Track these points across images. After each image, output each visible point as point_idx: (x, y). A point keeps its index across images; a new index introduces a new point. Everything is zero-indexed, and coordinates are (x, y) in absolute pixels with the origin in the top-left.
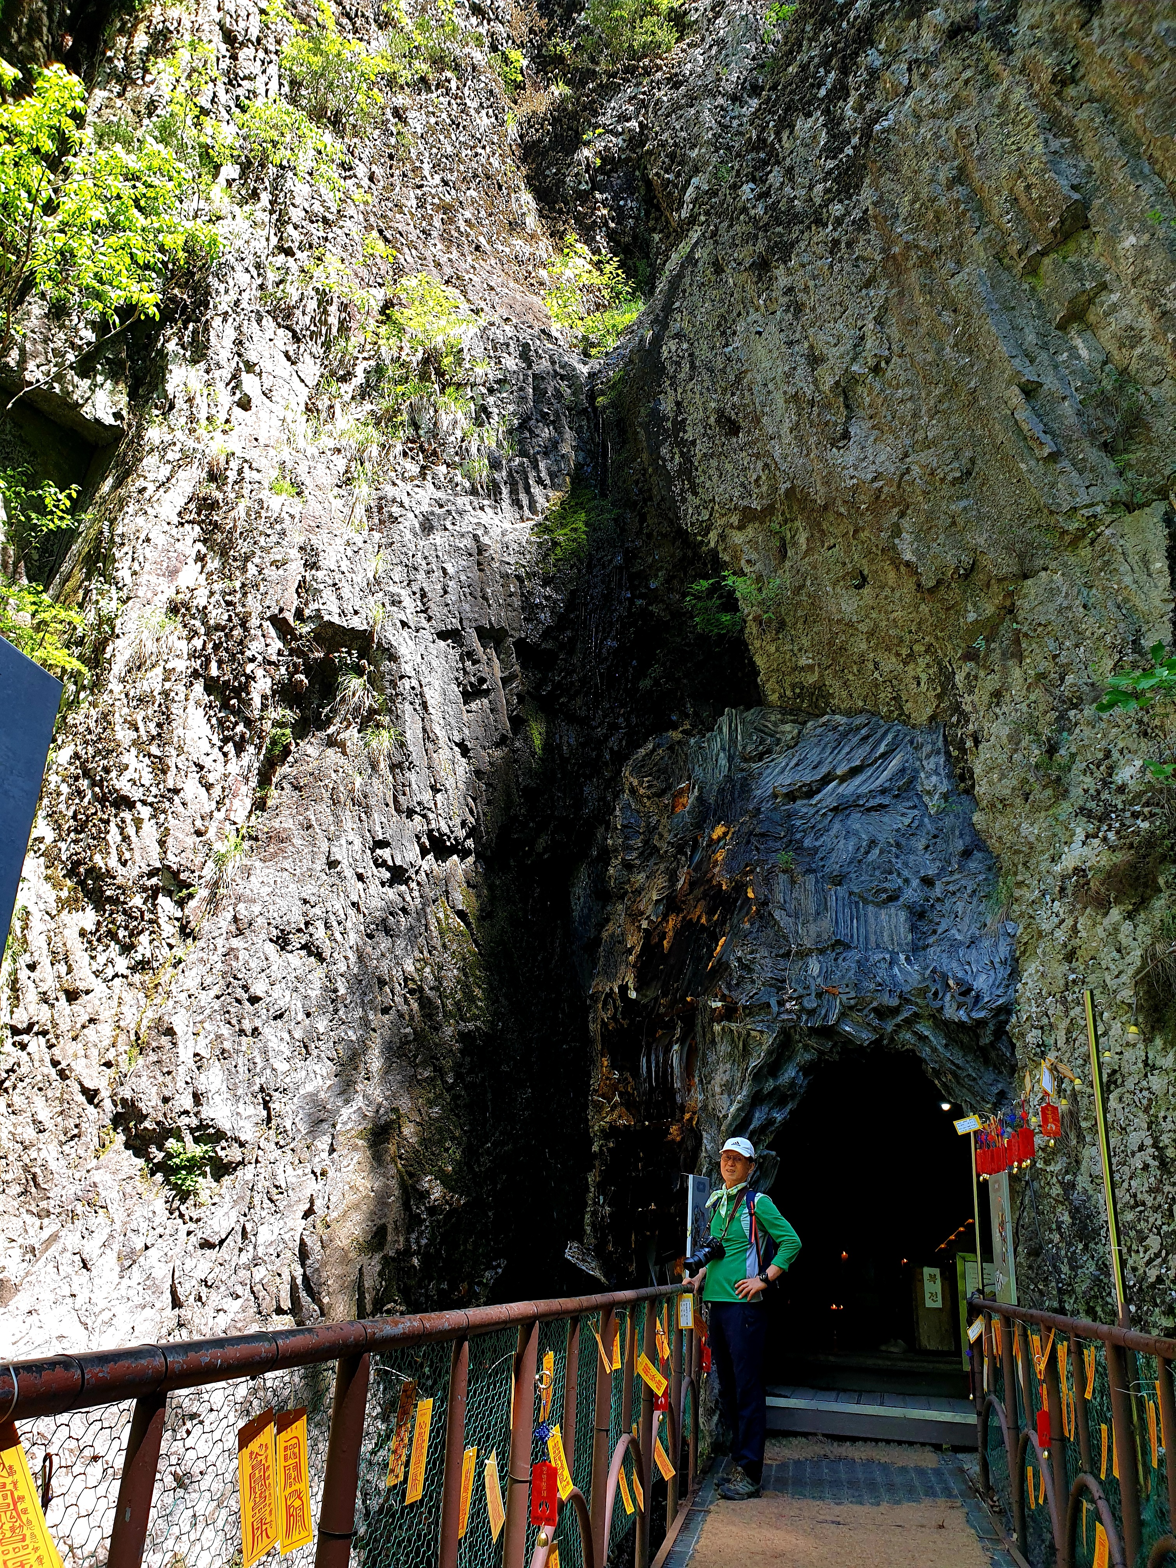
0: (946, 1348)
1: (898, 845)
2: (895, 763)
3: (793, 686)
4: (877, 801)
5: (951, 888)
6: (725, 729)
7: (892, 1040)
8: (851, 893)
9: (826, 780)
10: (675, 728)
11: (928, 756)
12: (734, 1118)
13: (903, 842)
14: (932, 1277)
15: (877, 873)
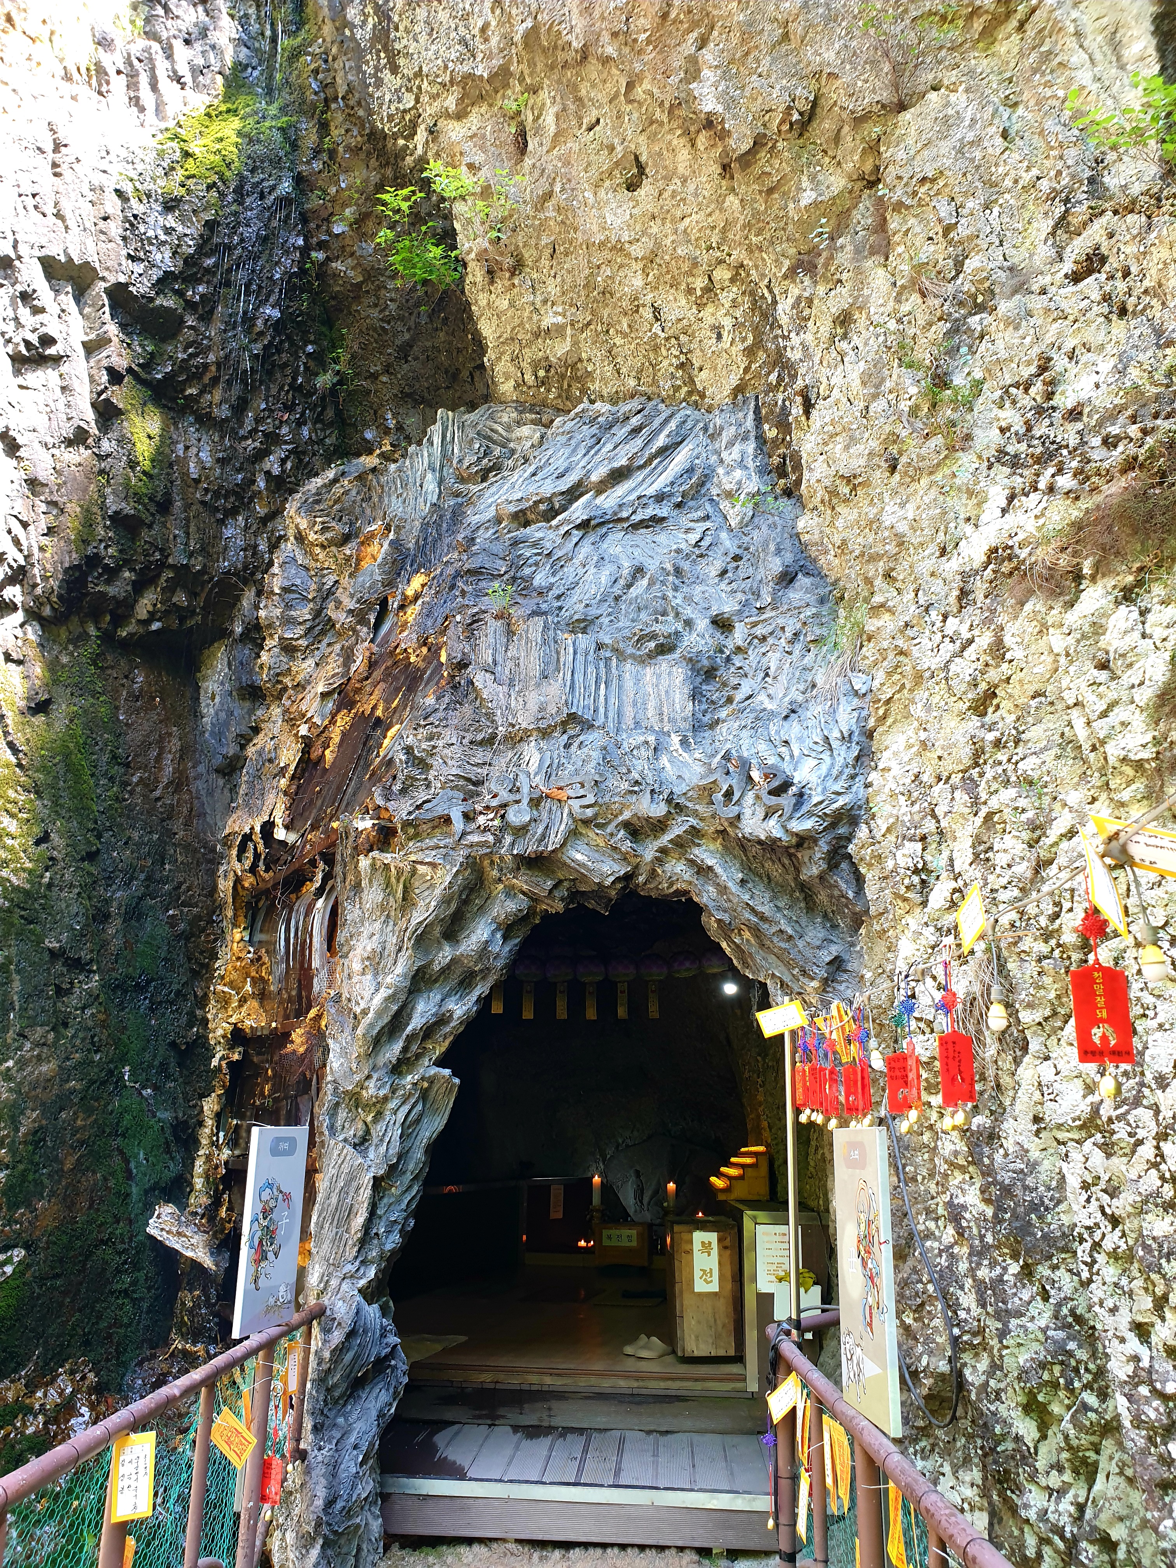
0: (721, 1353)
1: (678, 571)
2: (680, 459)
3: (535, 366)
4: (649, 512)
5: (759, 631)
6: (437, 440)
7: (653, 874)
8: (600, 646)
9: (573, 494)
10: (370, 452)
11: (731, 444)
12: (379, 1014)
13: (686, 566)
14: (707, 1246)
15: (643, 616)
